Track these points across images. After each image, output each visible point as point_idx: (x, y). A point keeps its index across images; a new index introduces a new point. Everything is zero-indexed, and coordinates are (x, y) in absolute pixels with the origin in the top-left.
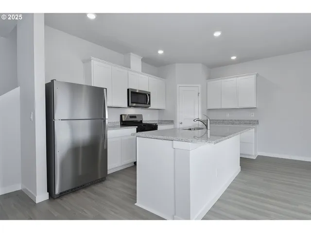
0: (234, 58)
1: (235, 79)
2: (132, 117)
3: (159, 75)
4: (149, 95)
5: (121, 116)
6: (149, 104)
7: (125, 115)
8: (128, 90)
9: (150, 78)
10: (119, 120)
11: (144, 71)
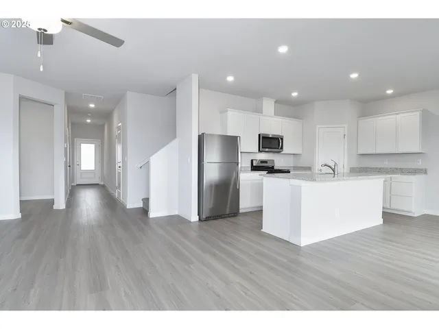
0: (390, 92)
1: (395, 116)
2: (263, 162)
3: (296, 117)
4: (282, 139)
5: (252, 161)
6: (282, 148)
7: (256, 160)
8: (259, 135)
9: (284, 120)
10: (250, 165)
11: (277, 114)
